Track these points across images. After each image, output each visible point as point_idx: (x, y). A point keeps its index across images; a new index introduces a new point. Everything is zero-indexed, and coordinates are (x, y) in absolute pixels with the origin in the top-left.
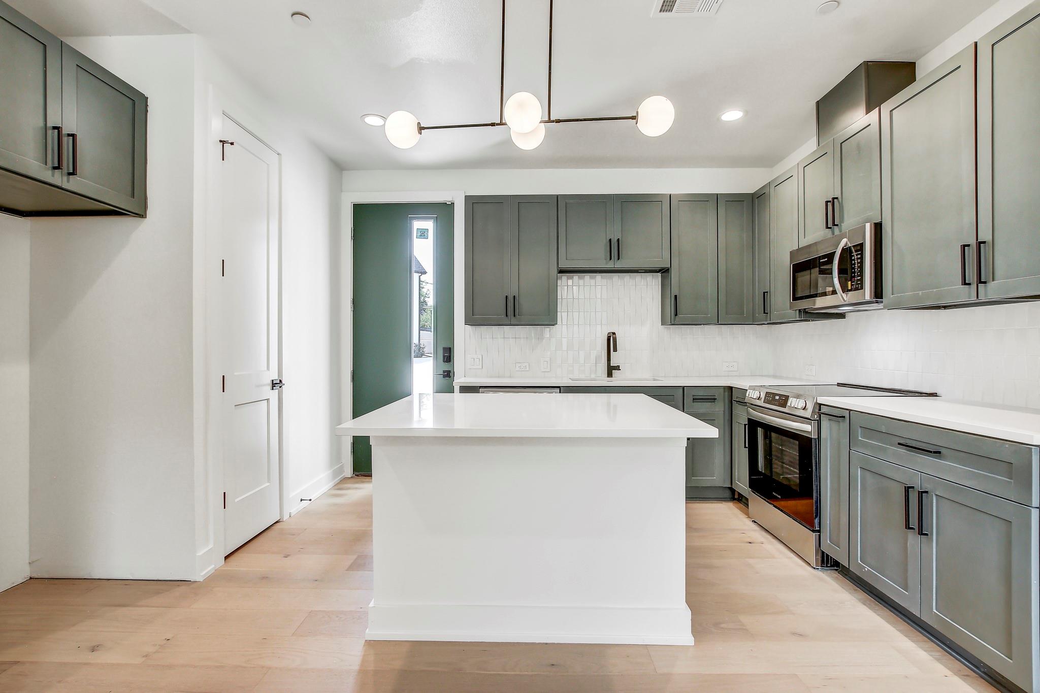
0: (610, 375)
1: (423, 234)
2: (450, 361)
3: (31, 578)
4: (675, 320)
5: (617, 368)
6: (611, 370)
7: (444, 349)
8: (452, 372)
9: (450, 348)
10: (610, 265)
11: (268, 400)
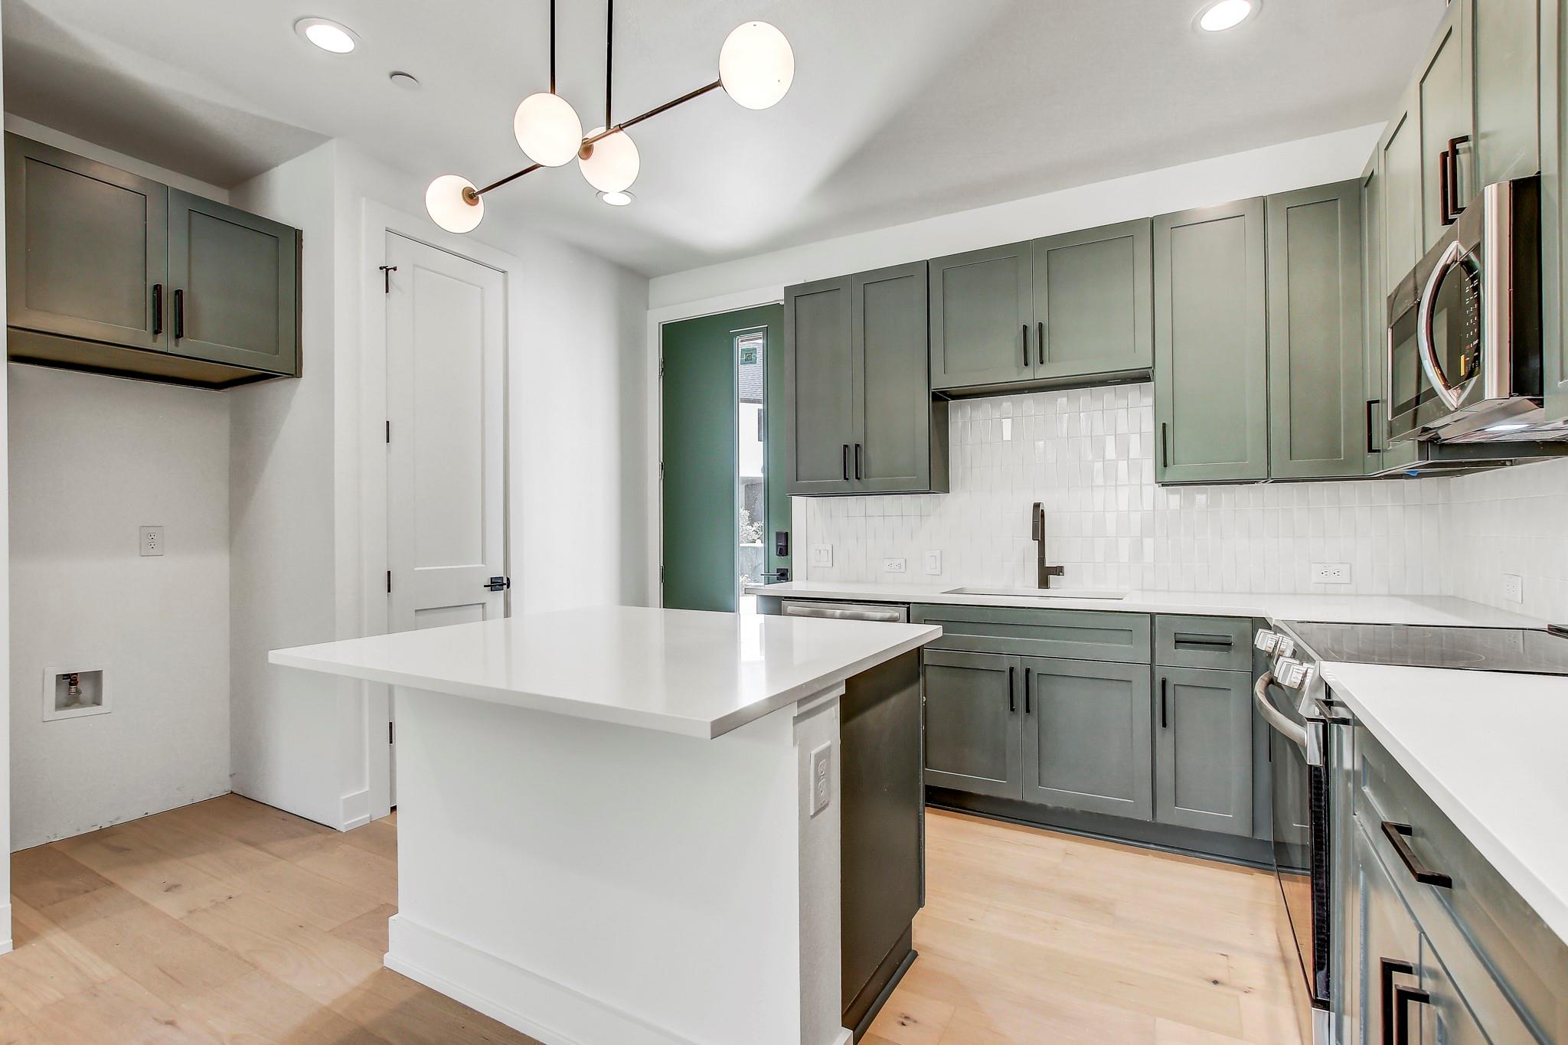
0: (1044, 583)
1: (749, 358)
2: (787, 554)
3: (232, 792)
4: (1164, 473)
5: (1058, 571)
6: (1046, 574)
7: (778, 534)
8: (790, 571)
9: (787, 533)
10: (1027, 375)
11: (483, 604)
